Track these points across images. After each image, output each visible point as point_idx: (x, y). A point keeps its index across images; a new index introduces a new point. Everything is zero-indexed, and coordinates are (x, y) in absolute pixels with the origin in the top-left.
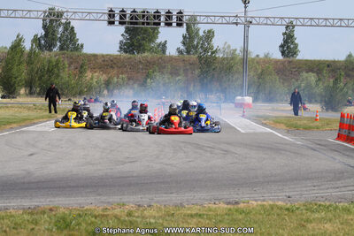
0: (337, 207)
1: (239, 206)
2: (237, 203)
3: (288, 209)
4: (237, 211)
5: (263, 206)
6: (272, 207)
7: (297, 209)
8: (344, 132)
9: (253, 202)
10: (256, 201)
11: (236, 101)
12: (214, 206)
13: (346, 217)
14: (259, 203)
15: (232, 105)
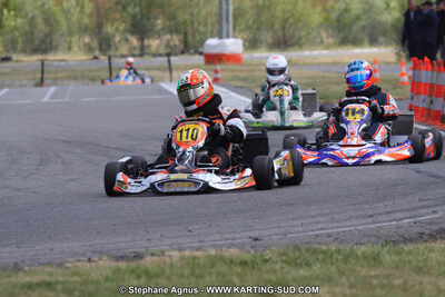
0: (352, 254)
1: (142, 262)
2: (138, 256)
3: (244, 263)
4: (133, 272)
5: (195, 258)
6: (212, 262)
7: (266, 261)
8: (422, 101)
9: (173, 253)
10: (180, 250)
11: (206, 50)
12: (87, 265)
13: (364, 272)
14: (187, 253)
15: (200, 60)
